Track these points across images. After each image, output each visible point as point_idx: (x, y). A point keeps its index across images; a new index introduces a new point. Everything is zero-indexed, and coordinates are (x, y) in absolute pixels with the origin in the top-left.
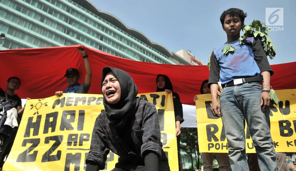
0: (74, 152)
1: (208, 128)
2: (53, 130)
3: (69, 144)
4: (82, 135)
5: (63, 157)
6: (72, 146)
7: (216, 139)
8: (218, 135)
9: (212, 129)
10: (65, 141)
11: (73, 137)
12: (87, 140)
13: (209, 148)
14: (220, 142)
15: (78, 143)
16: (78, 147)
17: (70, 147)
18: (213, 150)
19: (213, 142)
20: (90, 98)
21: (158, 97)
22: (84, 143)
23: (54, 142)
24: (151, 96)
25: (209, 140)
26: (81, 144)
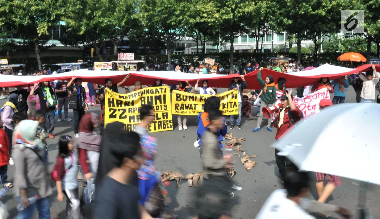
0: (132, 115)
1: (176, 105)
2: (121, 106)
3: (129, 112)
4: (134, 108)
5: (128, 117)
6: (131, 113)
7: (178, 109)
8: (179, 108)
9: (177, 105)
10: (127, 111)
11: (131, 109)
12: (136, 110)
13: (175, 112)
14: (179, 111)
15: (133, 112)
16: (133, 113)
17: (129, 113)
18: (177, 113)
19: (177, 110)
20: (135, 94)
21: (163, 89)
22: (135, 111)
23: (122, 111)
24: (160, 89)
25: (176, 109)
26: (134, 112)
